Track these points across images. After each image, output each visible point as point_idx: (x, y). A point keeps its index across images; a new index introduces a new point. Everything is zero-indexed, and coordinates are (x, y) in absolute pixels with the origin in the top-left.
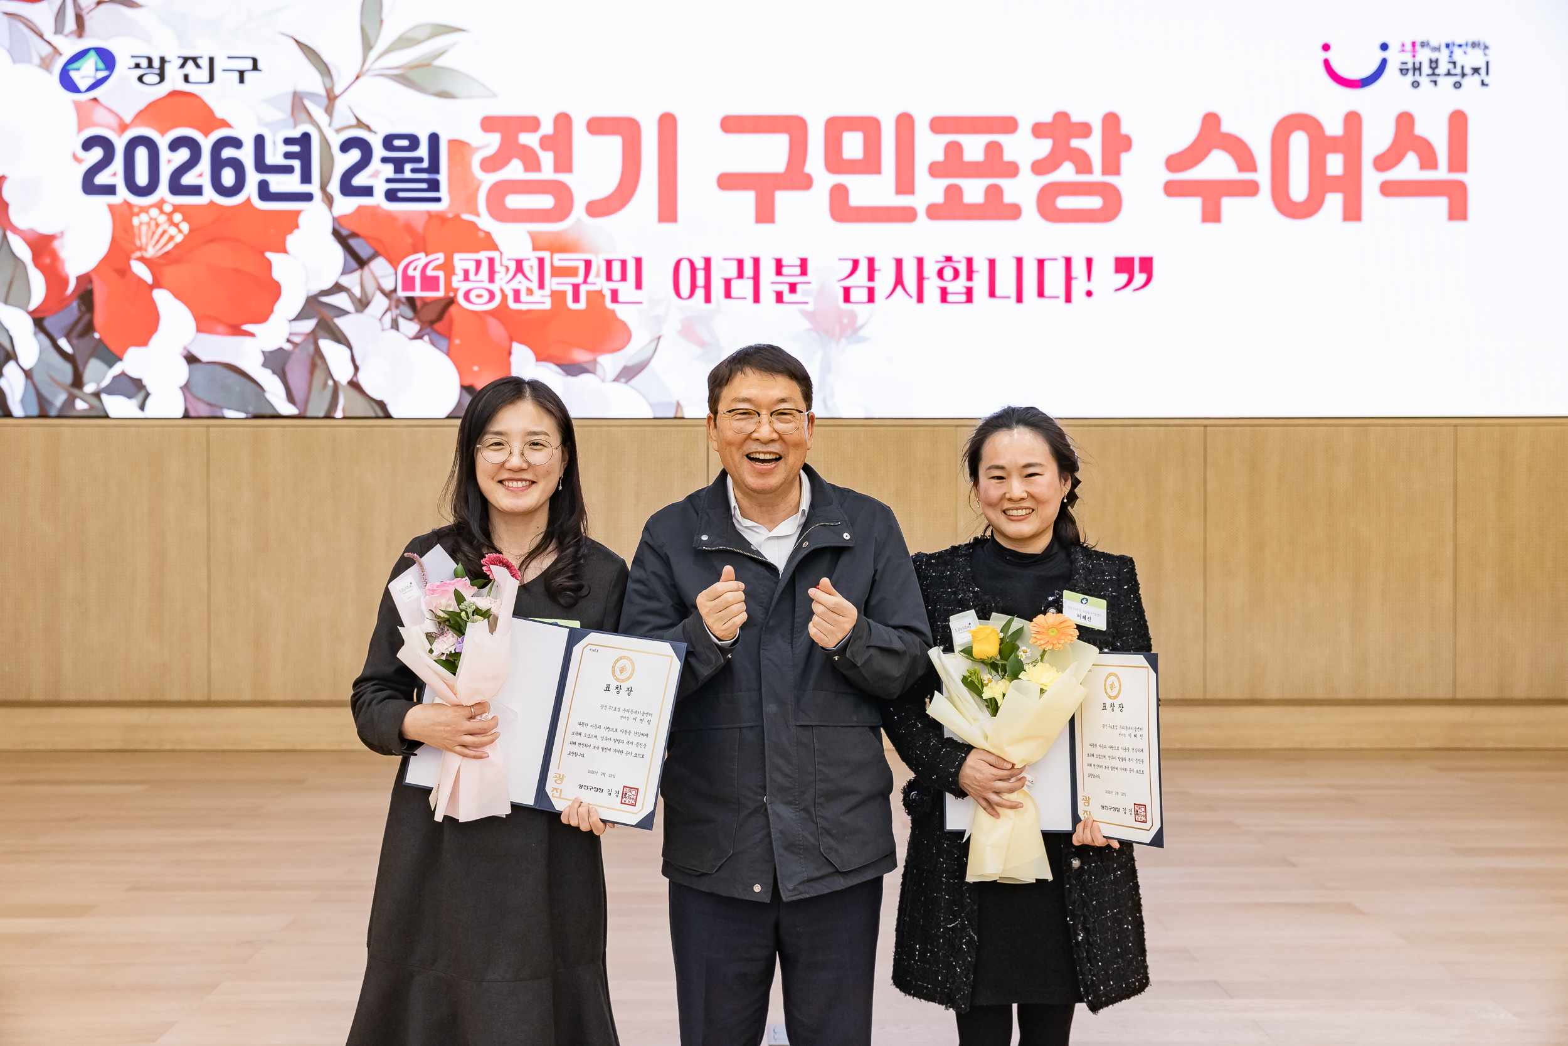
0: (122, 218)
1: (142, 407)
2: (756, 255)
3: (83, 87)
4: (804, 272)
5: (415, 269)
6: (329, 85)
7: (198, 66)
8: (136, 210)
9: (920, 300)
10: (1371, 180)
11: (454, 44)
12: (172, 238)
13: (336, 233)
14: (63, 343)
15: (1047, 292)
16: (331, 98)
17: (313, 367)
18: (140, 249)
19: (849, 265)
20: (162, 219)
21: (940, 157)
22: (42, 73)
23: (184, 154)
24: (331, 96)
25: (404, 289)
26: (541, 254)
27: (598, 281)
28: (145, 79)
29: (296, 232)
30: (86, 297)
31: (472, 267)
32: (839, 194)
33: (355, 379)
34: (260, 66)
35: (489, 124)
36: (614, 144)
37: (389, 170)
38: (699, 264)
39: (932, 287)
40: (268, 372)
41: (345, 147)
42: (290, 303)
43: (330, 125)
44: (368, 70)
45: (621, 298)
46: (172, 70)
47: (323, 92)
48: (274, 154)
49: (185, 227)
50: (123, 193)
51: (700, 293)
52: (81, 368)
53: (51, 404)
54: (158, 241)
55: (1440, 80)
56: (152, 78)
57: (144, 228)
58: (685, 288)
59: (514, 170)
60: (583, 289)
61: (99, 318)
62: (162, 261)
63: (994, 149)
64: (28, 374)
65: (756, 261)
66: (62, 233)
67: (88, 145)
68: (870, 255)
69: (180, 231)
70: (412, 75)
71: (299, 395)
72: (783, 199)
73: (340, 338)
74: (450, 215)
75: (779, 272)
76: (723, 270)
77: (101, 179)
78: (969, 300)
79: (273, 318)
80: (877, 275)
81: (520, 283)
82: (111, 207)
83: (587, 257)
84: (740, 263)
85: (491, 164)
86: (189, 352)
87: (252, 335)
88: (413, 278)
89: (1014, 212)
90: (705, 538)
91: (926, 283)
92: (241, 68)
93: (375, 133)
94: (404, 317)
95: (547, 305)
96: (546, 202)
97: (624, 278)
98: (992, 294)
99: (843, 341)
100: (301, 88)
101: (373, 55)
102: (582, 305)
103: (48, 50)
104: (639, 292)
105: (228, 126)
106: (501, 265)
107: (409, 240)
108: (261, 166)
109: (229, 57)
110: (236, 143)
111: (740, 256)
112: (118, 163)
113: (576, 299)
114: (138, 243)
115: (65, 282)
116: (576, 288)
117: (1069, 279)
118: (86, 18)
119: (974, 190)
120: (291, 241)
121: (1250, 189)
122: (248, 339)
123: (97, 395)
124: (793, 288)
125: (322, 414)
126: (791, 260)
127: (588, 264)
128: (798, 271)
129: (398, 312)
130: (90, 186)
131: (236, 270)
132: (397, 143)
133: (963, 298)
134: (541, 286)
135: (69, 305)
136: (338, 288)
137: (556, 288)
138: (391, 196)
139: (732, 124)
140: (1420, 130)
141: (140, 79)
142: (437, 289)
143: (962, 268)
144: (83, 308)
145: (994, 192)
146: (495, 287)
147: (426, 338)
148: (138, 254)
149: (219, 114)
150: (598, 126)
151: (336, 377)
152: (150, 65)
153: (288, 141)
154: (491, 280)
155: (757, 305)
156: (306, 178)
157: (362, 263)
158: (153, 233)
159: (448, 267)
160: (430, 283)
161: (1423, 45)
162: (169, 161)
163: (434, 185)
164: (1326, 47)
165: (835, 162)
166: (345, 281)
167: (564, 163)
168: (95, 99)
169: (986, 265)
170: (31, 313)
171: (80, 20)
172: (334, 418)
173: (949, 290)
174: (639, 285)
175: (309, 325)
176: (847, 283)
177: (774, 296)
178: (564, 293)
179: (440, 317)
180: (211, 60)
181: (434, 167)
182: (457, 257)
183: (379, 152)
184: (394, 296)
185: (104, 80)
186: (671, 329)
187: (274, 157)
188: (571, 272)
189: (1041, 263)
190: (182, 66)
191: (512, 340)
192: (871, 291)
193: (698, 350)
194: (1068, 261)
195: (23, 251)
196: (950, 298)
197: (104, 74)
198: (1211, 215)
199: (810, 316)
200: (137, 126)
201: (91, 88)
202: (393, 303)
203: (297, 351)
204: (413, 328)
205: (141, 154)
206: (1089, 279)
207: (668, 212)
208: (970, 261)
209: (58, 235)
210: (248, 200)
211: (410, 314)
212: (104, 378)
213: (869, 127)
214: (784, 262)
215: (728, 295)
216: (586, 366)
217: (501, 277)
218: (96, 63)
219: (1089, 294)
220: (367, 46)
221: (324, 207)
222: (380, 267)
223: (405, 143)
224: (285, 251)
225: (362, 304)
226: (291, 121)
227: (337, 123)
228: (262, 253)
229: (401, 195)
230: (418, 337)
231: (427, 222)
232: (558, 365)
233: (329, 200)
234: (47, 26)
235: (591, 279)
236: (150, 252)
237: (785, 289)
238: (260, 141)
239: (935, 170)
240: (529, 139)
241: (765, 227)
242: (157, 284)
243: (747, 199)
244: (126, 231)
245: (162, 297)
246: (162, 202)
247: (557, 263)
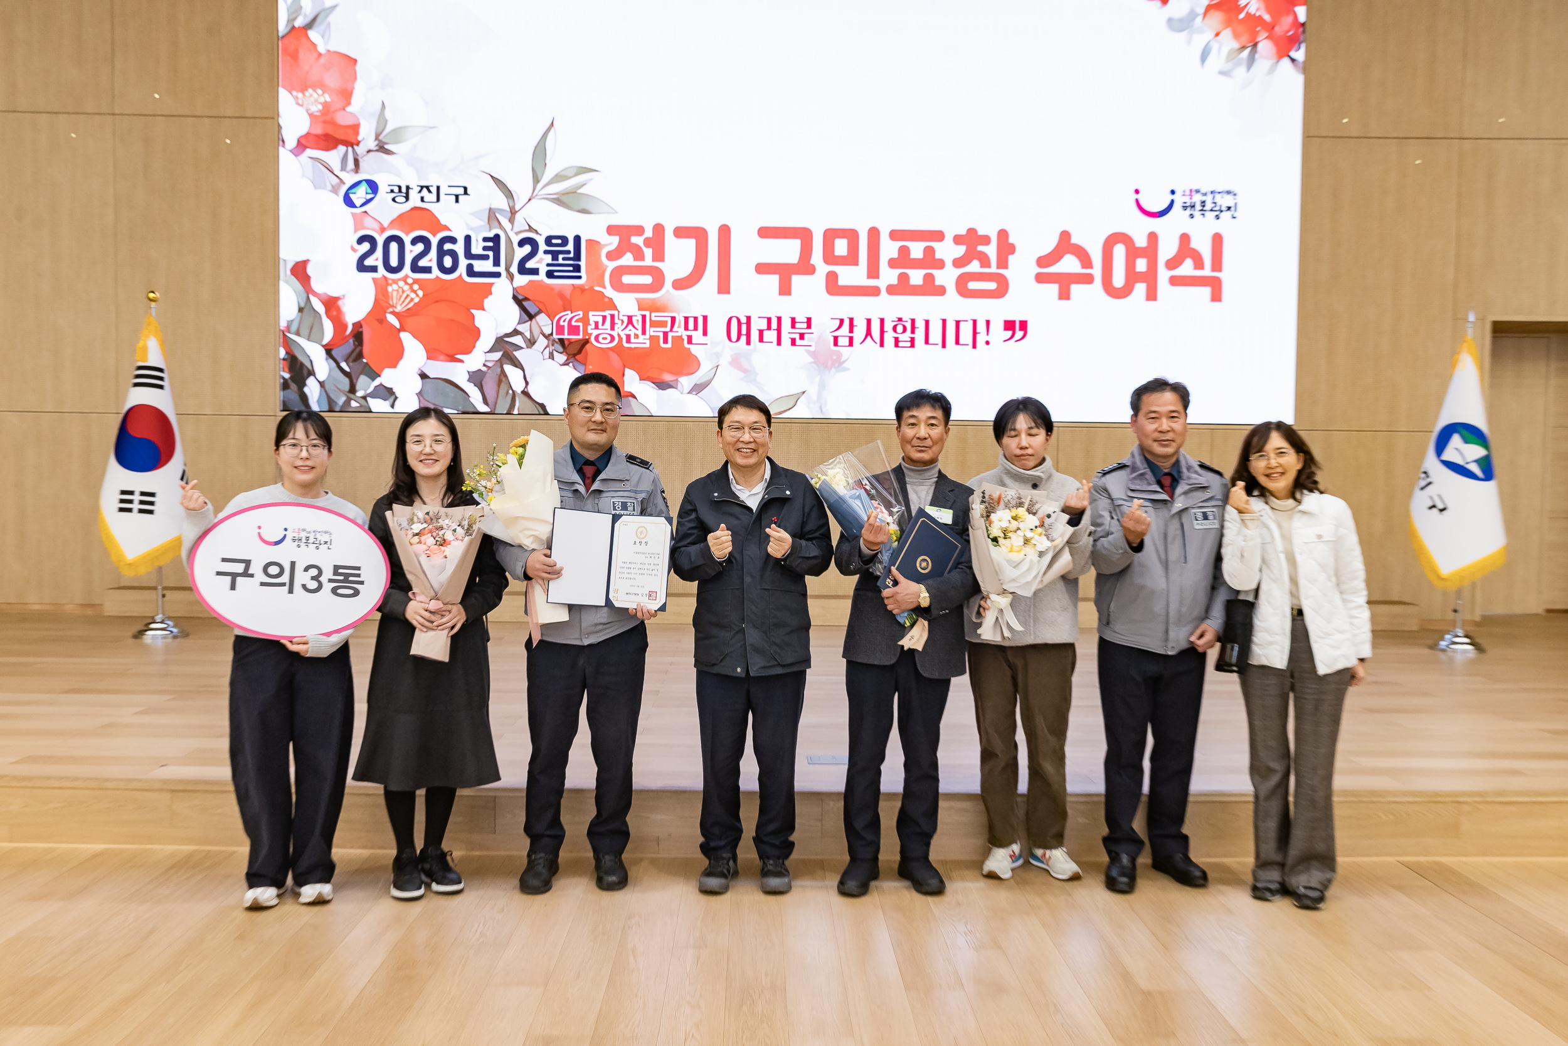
0: (381, 288)
1: (392, 406)
2: (779, 315)
3: (358, 205)
4: (809, 327)
5: (564, 321)
6: (511, 205)
7: (430, 191)
8: (390, 282)
9: (882, 345)
10: (1163, 274)
11: (591, 179)
12: (412, 300)
13: (515, 298)
14: (344, 365)
15: (961, 342)
16: (513, 212)
17: (500, 382)
18: (392, 306)
19: (837, 322)
20: (406, 287)
21: (895, 255)
22: (333, 195)
23: (420, 247)
24: (513, 211)
25: (557, 334)
26: (643, 313)
27: (679, 330)
28: (397, 199)
29: (490, 297)
30: (358, 336)
31: (600, 319)
32: (832, 278)
33: (526, 390)
34: (468, 192)
35: (611, 230)
36: (691, 243)
37: (548, 258)
38: (744, 320)
39: (889, 337)
40: (472, 385)
41: (521, 243)
42: (486, 341)
43: (512, 230)
44: (536, 195)
45: (693, 342)
46: (414, 195)
47: (508, 209)
48: (477, 248)
49: (420, 293)
50: (382, 271)
51: (743, 338)
52: (355, 381)
53: (336, 403)
54: (403, 302)
55: (1208, 214)
56: (401, 199)
57: (395, 293)
58: (734, 336)
59: (628, 260)
60: (670, 335)
61: (366, 349)
62: (405, 314)
63: (929, 251)
64: (322, 384)
65: (779, 319)
66: (344, 296)
67: (361, 240)
68: (851, 316)
69: (417, 295)
70: (564, 198)
71: (490, 400)
72: (797, 280)
73: (517, 364)
74: (587, 287)
75: (793, 326)
76: (758, 324)
77: (368, 262)
78: (913, 345)
79: (475, 350)
80: (855, 328)
81: (630, 330)
82: (374, 280)
83: (673, 315)
84: (769, 320)
85: (611, 256)
86: (422, 371)
87: (461, 361)
88: (564, 326)
89: (941, 291)
90: (716, 494)
91: (885, 334)
92: (457, 193)
93: (540, 235)
94: (557, 351)
95: (647, 345)
96: (647, 279)
97: (696, 328)
98: (927, 342)
99: (833, 370)
100: (493, 207)
101: (540, 186)
102: (669, 345)
103: (337, 180)
104: (705, 337)
105: (450, 230)
106: (619, 319)
107: (561, 303)
108: (469, 255)
109: (449, 186)
110: (453, 240)
111: (769, 316)
112: (379, 252)
113: (665, 341)
114: (391, 303)
115: (345, 326)
116: (665, 334)
117: (975, 333)
118: (360, 160)
119: (916, 277)
120: (487, 302)
121: (1088, 279)
122: (459, 364)
123: (364, 398)
124: (802, 336)
125: (505, 412)
126: (801, 318)
127: (673, 319)
128: (805, 325)
129: (553, 348)
130: (361, 267)
131: (452, 320)
132: (554, 241)
133: (909, 344)
134: (644, 333)
135: (348, 340)
136: (516, 332)
137: (652, 334)
138: (550, 274)
139: (766, 232)
140: (1194, 244)
141: (394, 200)
142: (579, 335)
143: (908, 325)
144: (356, 343)
145: (929, 278)
146: (614, 333)
147: (571, 365)
148: (391, 310)
149: (443, 222)
150: (680, 232)
151: (514, 389)
152: (400, 191)
153: (485, 239)
154: (612, 328)
155: (779, 347)
156: (497, 263)
157: (531, 317)
158: (401, 296)
159: (585, 320)
160: (574, 330)
161: (1197, 191)
162: (411, 251)
163: (577, 268)
164: (1137, 192)
165: (829, 257)
166: (520, 328)
167: (659, 256)
168: (366, 212)
169: (924, 323)
170: (323, 346)
171: (357, 162)
172: (513, 414)
173: (900, 339)
174: (705, 333)
175: (497, 355)
176: (836, 334)
177: (790, 340)
178: (659, 336)
179: (580, 352)
180: (438, 188)
181: (577, 257)
182: (591, 313)
183: (543, 247)
184: (551, 337)
185: (371, 199)
186: (724, 361)
187: (476, 249)
188: (664, 324)
189: (958, 323)
190: (420, 192)
191: (624, 367)
192: (851, 339)
193: (743, 375)
194: (975, 322)
195: (320, 308)
196: (900, 344)
197: (372, 196)
198: (1064, 295)
199: (813, 354)
200: (391, 229)
201: (363, 205)
202: (550, 342)
203: (489, 371)
204: (562, 358)
205: (394, 247)
206: (988, 335)
207: (724, 287)
208: (913, 321)
209: (342, 297)
210: (461, 275)
211: (561, 350)
212: (369, 387)
213: (851, 235)
214: (797, 320)
215: (761, 340)
216: (671, 383)
217: (619, 327)
218: (366, 189)
219: (987, 343)
220: (536, 180)
221: (508, 282)
222: (542, 319)
223: (559, 241)
224: (484, 309)
225: (531, 343)
226: (488, 226)
227: (516, 229)
228: (469, 310)
229: (556, 274)
230: (566, 364)
231: (573, 291)
232: (653, 383)
233: (511, 277)
234: (336, 166)
235: (674, 329)
236: (399, 309)
237: (797, 336)
238: (468, 239)
239: (893, 263)
240: (637, 240)
241: (785, 298)
242: (402, 329)
243: (774, 280)
244: (384, 295)
245: (405, 337)
246: (407, 276)
247: (653, 318)
